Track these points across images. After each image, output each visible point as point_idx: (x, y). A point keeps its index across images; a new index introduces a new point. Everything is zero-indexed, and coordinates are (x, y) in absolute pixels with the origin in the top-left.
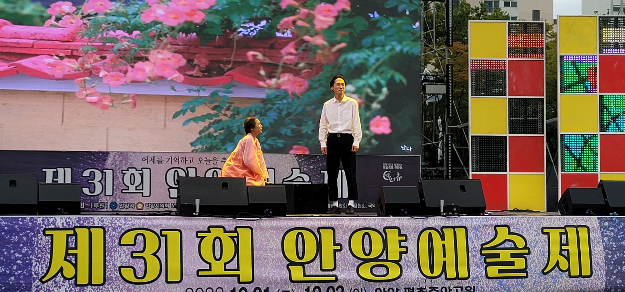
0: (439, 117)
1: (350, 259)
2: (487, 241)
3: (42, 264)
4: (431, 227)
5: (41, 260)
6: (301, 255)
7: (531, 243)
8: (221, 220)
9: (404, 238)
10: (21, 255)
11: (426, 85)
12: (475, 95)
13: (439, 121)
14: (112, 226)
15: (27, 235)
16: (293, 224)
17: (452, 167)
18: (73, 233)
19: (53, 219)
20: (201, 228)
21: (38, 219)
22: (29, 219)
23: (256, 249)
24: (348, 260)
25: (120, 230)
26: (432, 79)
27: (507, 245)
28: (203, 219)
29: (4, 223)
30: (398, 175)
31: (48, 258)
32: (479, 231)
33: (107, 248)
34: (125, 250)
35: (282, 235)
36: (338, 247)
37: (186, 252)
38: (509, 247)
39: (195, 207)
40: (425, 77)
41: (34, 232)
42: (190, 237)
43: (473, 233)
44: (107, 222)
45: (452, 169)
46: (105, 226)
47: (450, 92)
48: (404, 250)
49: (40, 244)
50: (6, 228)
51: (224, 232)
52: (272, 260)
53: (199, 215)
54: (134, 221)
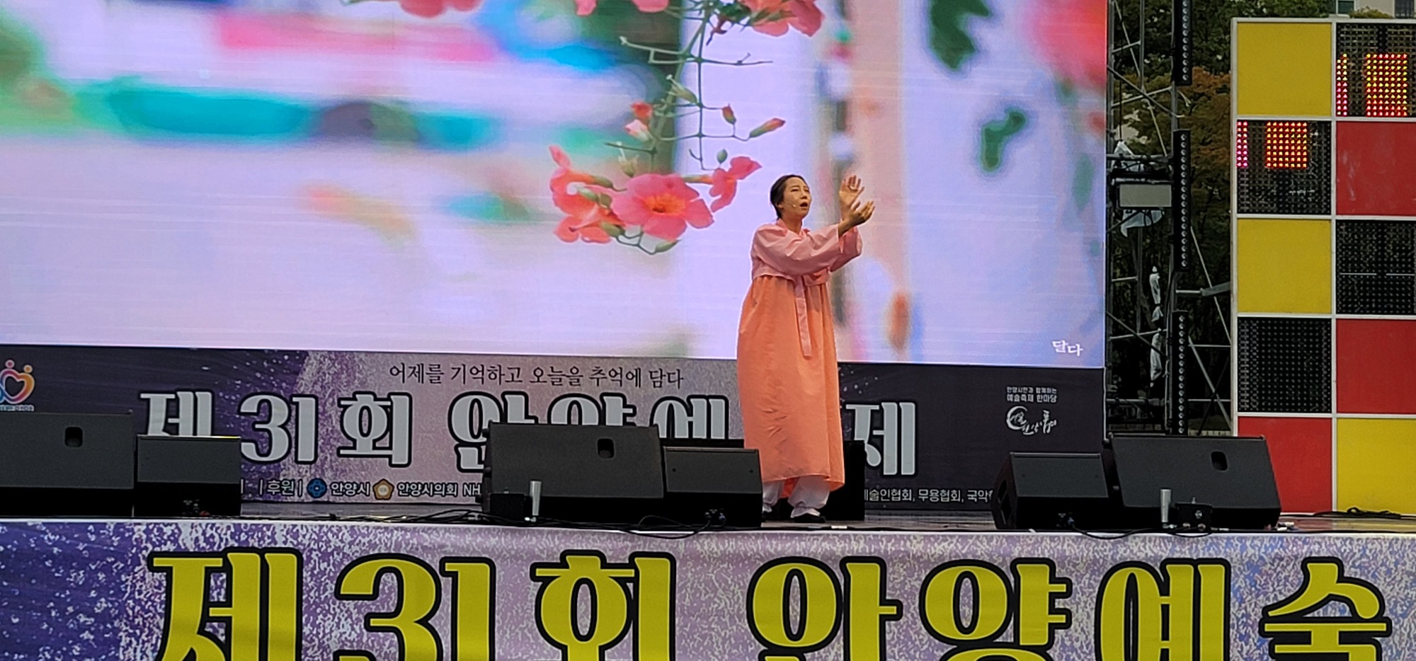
0: (1155, 269)
1: (921, 640)
2: (1281, 598)
3: (144, 642)
4: (1136, 559)
5: (142, 632)
6: (797, 627)
7: (1395, 606)
8: (596, 537)
9: (1062, 588)
10: (93, 620)
11: (1122, 187)
12: (1248, 212)
13: (1154, 277)
14: (319, 549)
15: (107, 569)
16: (779, 549)
17: (1186, 397)
18: (221, 565)
19: (174, 527)
20: (544, 556)
21: (136, 528)
22: (112, 527)
23: (682, 611)
24: (917, 642)
25: (338, 558)
26: (1134, 169)
27: (1332, 610)
28: (549, 532)
29: (52, 538)
30: (1046, 417)
31: (158, 627)
32: (1260, 573)
33: (305, 605)
34: (352, 609)
35: (750, 577)
36: (892, 610)
37: (503, 619)
38: (1338, 615)
39: (530, 500)
40: (1118, 163)
41: (125, 562)
42: (514, 579)
43: (1246, 576)
44: (308, 537)
45: (1186, 404)
46: (302, 547)
47: (1183, 204)
48: (1062, 619)
49: (140, 593)
50: (56, 550)
51: (602, 567)
52: (720, 641)
53: (540, 522)
54: (376, 536)
